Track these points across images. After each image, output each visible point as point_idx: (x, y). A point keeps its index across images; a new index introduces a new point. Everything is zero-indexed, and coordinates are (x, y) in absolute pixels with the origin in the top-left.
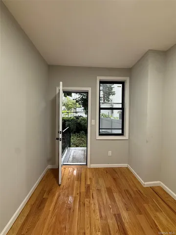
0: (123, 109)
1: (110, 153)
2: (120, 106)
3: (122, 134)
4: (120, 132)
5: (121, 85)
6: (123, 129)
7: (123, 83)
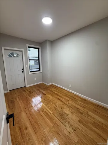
0: (39, 60)
1: (35, 79)
2: (38, 59)
3: (39, 71)
4: (38, 70)
5: (37, 49)
6: (39, 69)
7: (38, 49)
